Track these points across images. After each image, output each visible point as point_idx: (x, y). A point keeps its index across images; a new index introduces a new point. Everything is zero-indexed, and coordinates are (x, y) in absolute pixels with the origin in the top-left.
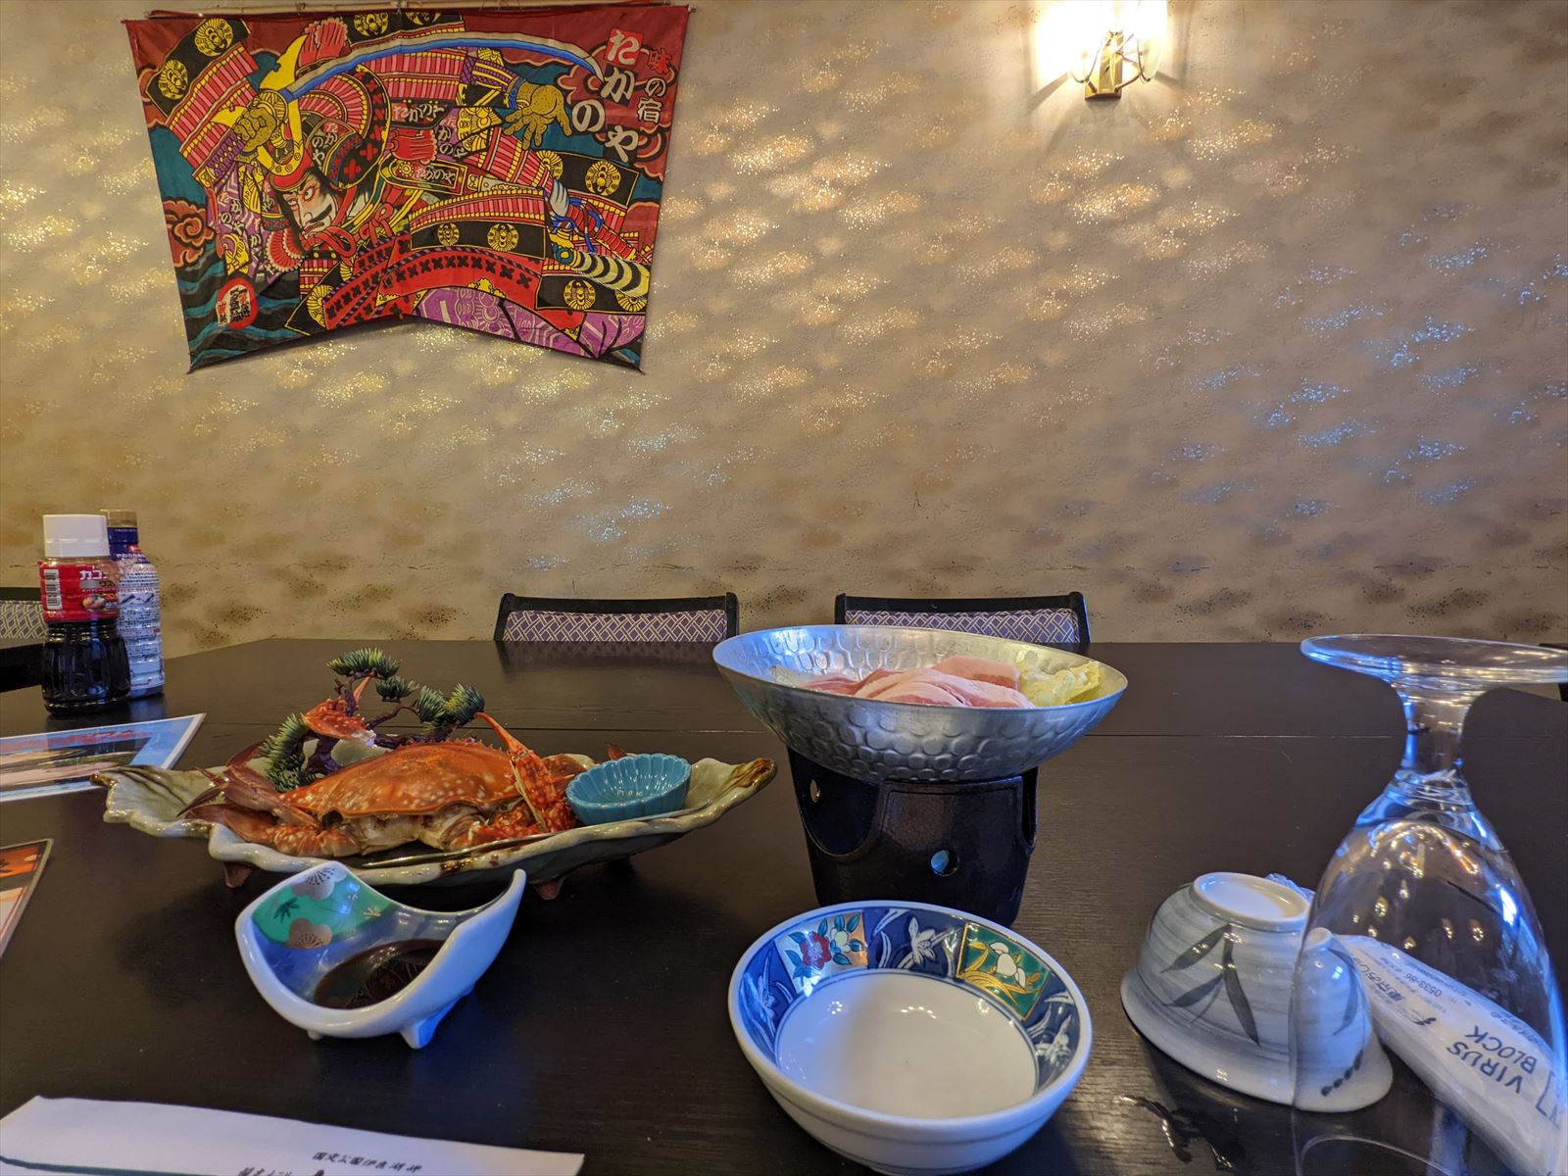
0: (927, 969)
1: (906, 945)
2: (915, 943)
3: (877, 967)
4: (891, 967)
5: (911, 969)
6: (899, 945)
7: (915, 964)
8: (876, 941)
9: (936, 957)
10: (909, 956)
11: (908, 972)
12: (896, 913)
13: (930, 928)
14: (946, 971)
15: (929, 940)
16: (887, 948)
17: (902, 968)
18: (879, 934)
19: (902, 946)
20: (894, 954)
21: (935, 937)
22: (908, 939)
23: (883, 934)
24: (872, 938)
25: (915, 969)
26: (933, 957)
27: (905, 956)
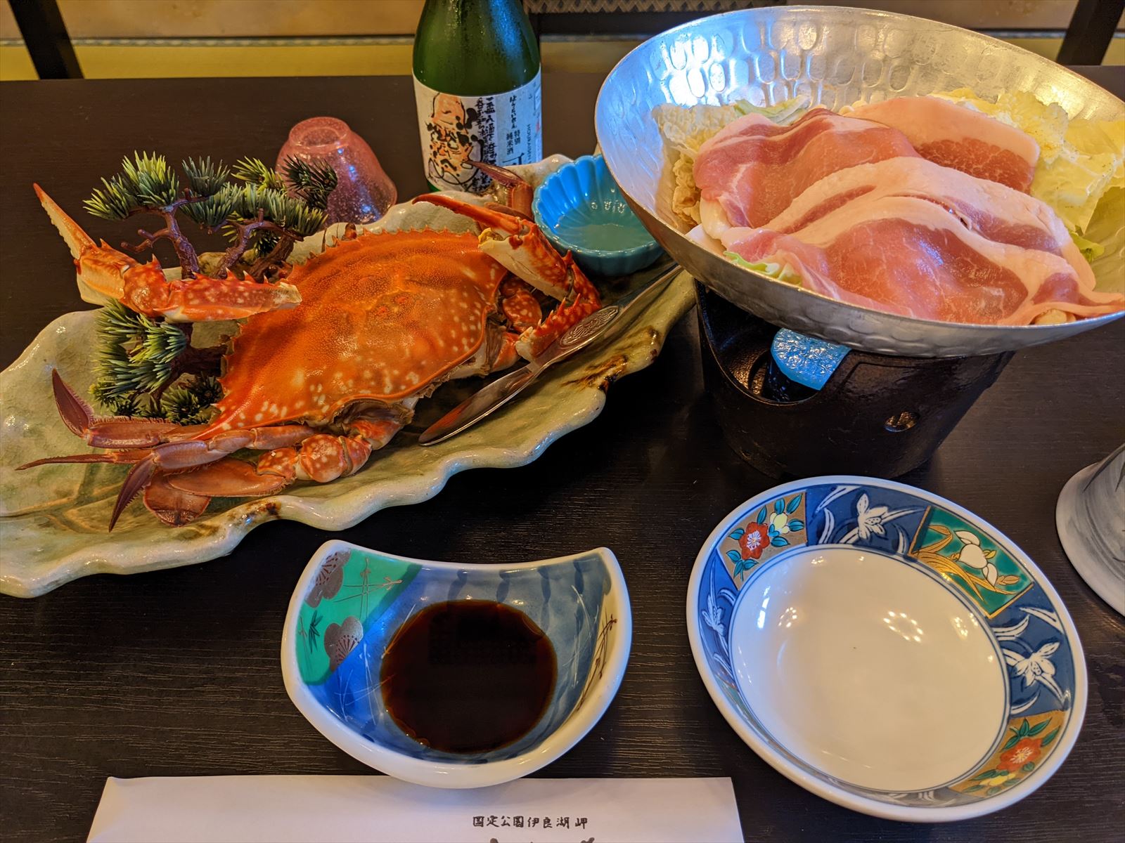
0: (873, 544)
1: (851, 521)
2: (862, 519)
3: (817, 544)
4: (832, 543)
5: (854, 544)
6: (843, 521)
7: (860, 539)
8: (819, 518)
9: (886, 534)
10: (855, 531)
11: (851, 546)
12: (844, 489)
13: (882, 505)
14: (896, 547)
15: (880, 517)
16: (830, 524)
17: (845, 543)
18: (822, 512)
19: (847, 522)
20: (836, 530)
21: (887, 514)
22: (855, 514)
23: (826, 511)
24: (814, 516)
25: (859, 543)
26: (882, 533)
27: (849, 532)
